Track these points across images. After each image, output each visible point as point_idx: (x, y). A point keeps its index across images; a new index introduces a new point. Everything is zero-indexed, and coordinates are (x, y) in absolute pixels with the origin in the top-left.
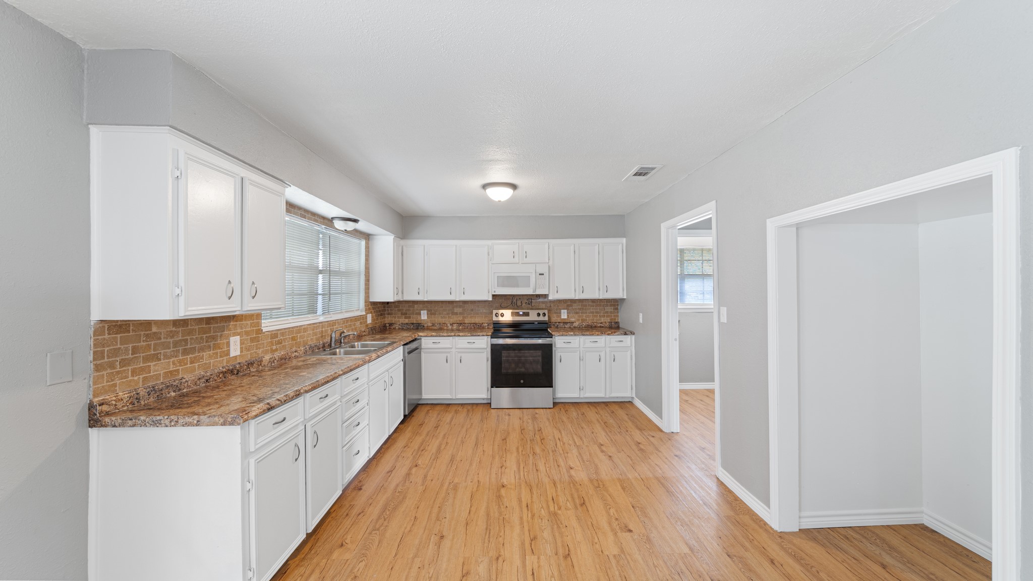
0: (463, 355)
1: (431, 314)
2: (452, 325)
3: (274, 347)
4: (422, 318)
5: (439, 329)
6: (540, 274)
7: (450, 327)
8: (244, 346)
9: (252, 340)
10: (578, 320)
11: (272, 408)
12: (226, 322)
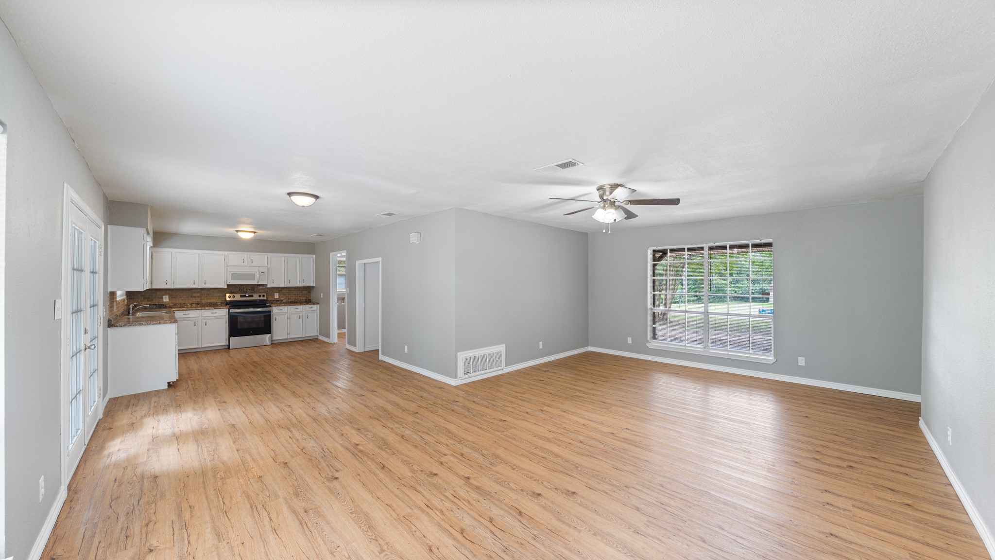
0: (207, 320)
1: (172, 298)
2: (191, 304)
4: (164, 301)
5: (182, 307)
6: (262, 273)
7: (190, 306)
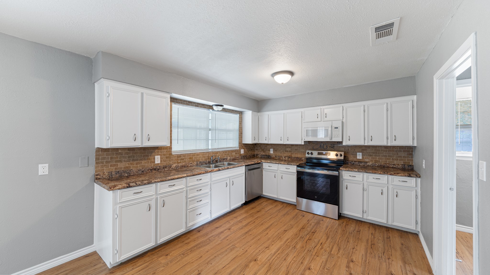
0: (283, 175)
1: (275, 151)
2: (285, 157)
3: (179, 161)
6: (335, 128)
8: (162, 160)
9: (167, 158)
10: (372, 161)
11: (130, 187)
12: (153, 150)
